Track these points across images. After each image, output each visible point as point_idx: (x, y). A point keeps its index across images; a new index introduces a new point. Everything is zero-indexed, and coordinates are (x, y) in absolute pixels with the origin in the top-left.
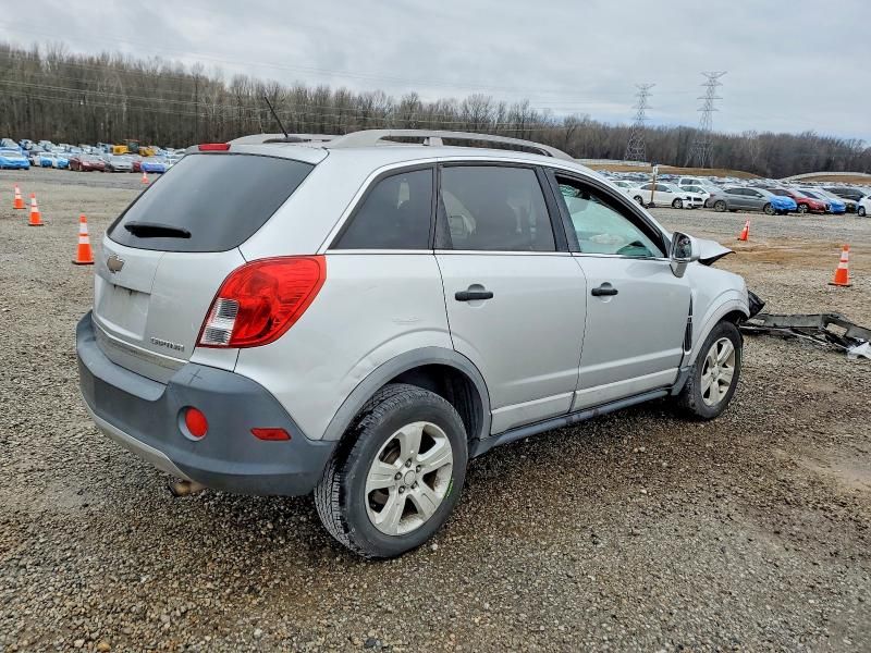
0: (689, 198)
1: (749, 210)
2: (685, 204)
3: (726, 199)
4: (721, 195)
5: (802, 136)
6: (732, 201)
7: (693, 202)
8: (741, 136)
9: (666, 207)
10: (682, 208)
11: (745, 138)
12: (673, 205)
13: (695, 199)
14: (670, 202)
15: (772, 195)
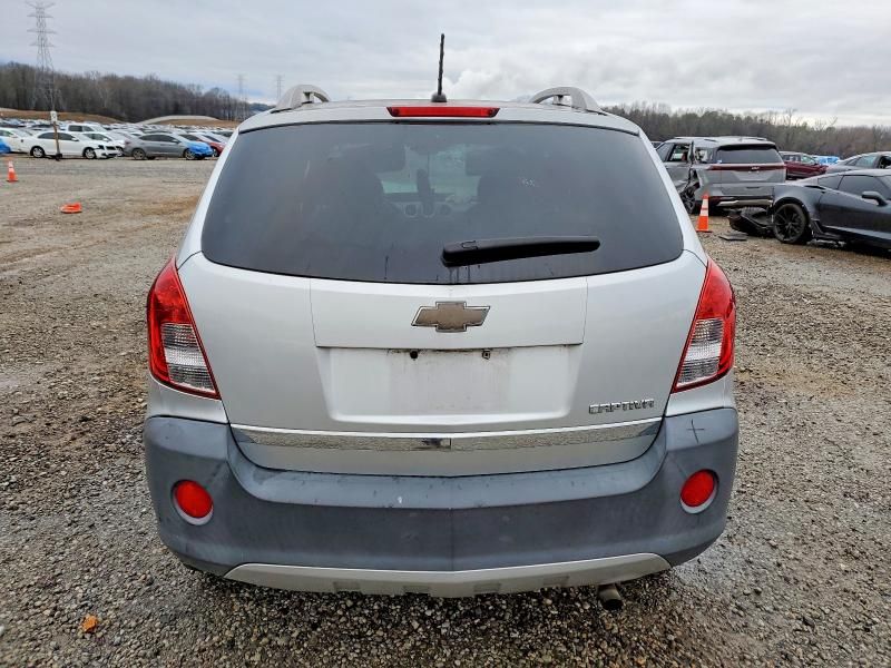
0: (101, 147)
1: (166, 157)
2: (99, 153)
3: (142, 147)
4: (137, 143)
5: (146, 80)
6: (150, 148)
7: (107, 152)
8: (84, 76)
9: (76, 158)
10: (95, 158)
11: (88, 79)
12: (84, 154)
13: (109, 148)
14: (80, 153)
15: (188, 141)
